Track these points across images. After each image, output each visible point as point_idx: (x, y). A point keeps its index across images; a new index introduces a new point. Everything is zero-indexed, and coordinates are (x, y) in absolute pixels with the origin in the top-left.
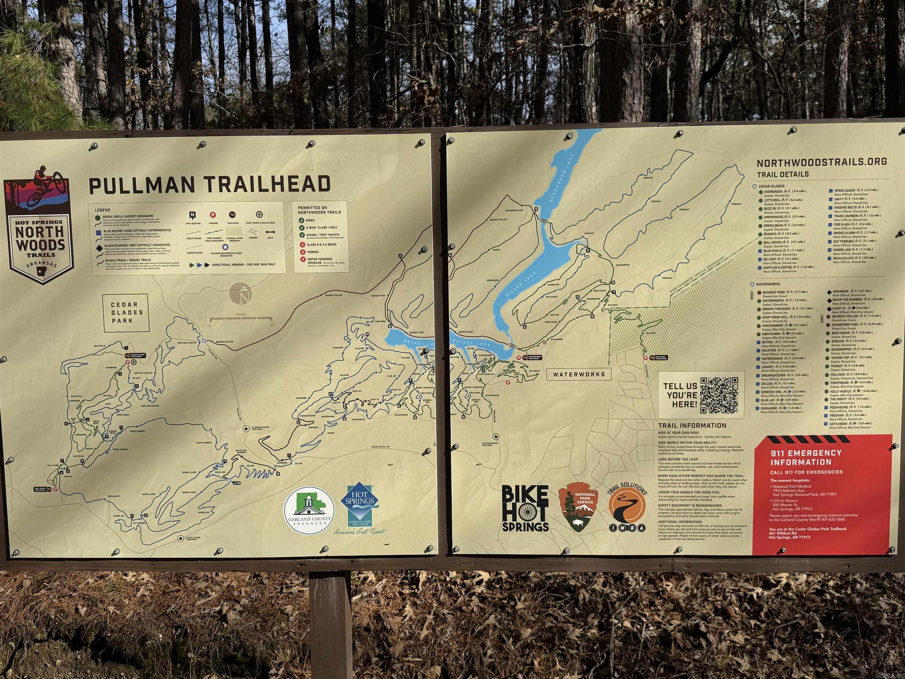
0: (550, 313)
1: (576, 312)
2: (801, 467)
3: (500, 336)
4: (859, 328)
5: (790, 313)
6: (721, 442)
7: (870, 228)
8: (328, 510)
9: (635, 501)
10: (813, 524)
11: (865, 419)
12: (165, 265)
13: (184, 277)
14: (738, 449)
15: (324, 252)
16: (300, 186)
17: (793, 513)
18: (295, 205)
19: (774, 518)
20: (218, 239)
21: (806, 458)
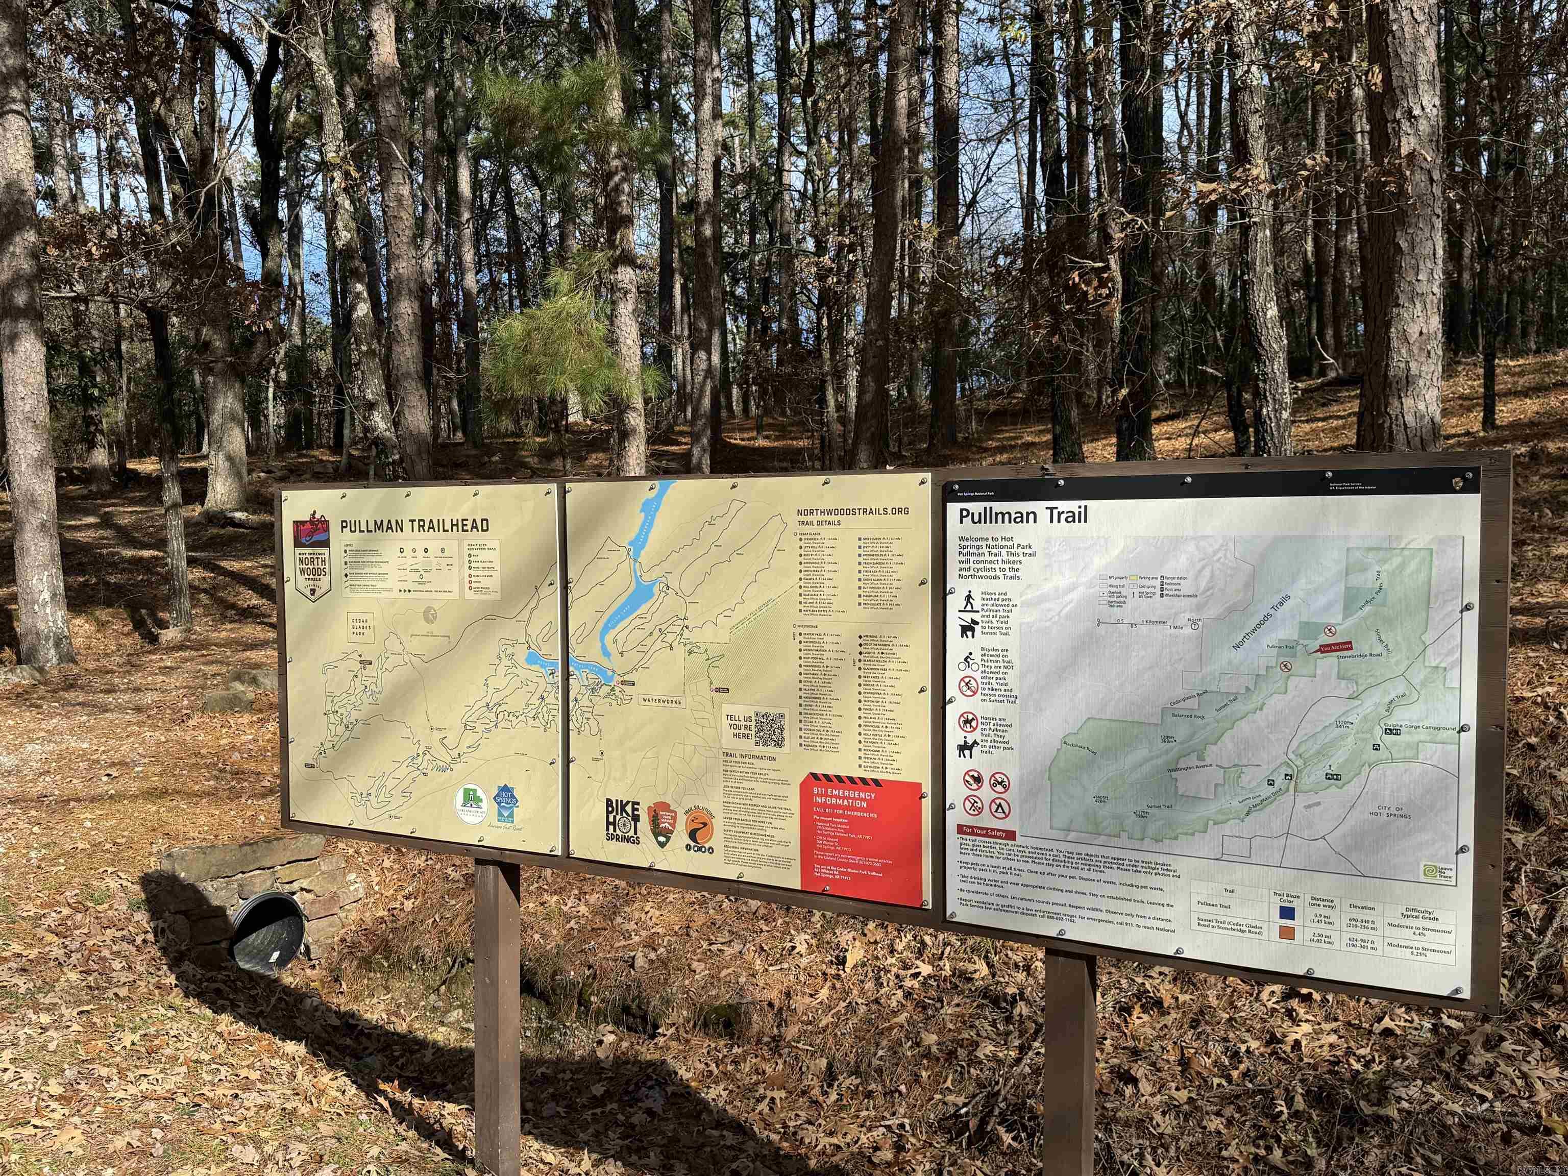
0: (640, 644)
1: (659, 644)
2: (839, 807)
3: (604, 662)
4: (888, 674)
5: (827, 655)
6: (772, 775)
7: (895, 576)
8: (484, 805)
9: (705, 824)
10: (854, 866)
11: (896, 766)
12: (385, 590)
13: (393, 602)
14: (785, 783)
15: (485, 582)
16: (469, 528)
17: (835, 851)
18: (466, 543)
19: (819, 855)
20: (417, 571)
21: (844, 798)
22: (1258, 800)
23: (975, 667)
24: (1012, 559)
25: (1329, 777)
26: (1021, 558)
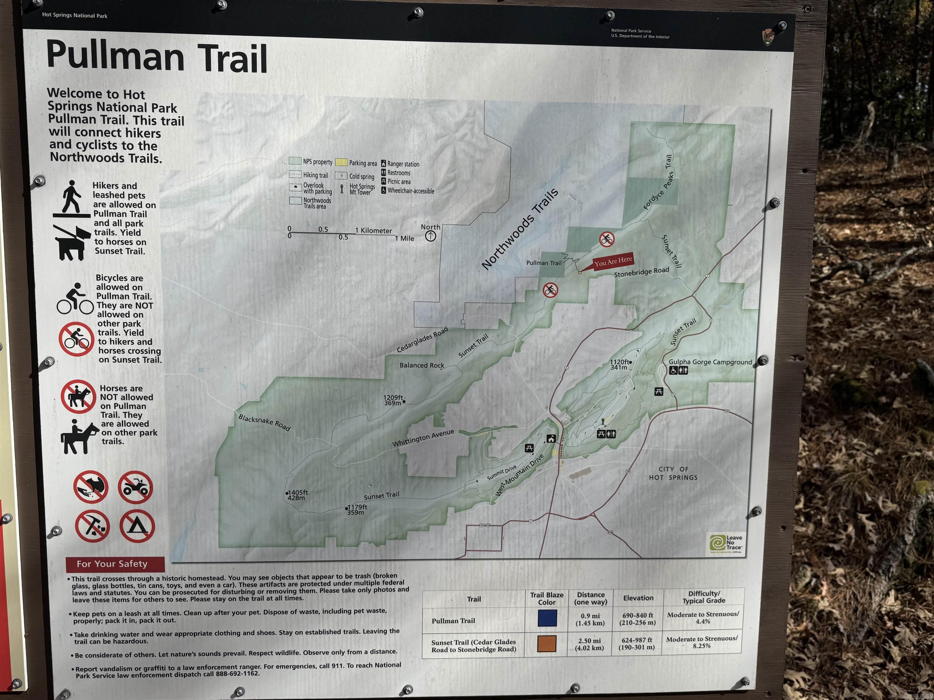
22: (512, 474)
23: (86, 307)
24: (144, 128)
25: (602, 434)
26: (159, 127)
